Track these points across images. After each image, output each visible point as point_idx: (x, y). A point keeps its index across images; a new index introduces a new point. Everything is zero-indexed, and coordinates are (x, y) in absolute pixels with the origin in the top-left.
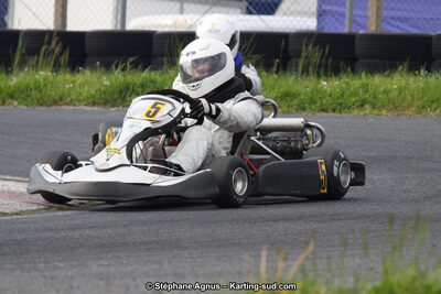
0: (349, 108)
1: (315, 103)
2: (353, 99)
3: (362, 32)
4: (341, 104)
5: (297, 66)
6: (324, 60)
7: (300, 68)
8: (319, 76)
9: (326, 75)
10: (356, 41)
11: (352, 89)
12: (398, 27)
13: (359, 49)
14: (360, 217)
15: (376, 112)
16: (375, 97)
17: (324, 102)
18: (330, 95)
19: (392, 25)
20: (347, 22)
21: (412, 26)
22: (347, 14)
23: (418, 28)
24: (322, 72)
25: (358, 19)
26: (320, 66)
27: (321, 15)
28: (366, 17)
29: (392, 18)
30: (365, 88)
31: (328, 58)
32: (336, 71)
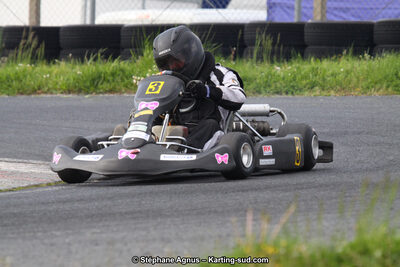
0: (301, 90)
1: (269, 86)
2: (304, 82)
3: (310, 21)
4: (293, 87)
5: (252, 53)
6: (276, 47)
7: (255, 55)
8: (272, 62)
9: (278, 60)
10: (305, 30)
11: (303, 73)
12: (341, 17)
13: (308, 36)
14: (321, 186)
15: (325, 93)
16: (324, 80)
17: (278, 85)
18: (283, 79)
19: (336, 15)
20: (296, 13)
21: (353, 16)
22: (296, 6)
23: (359, 17)
24: (275, 58)
25: (305, 11)
26: (273, 53)
27: (271, 7)
28: (312, 8)
29: (336, 9)
30: (315, 71)
31: (279, 46)
32: (288, 58)
